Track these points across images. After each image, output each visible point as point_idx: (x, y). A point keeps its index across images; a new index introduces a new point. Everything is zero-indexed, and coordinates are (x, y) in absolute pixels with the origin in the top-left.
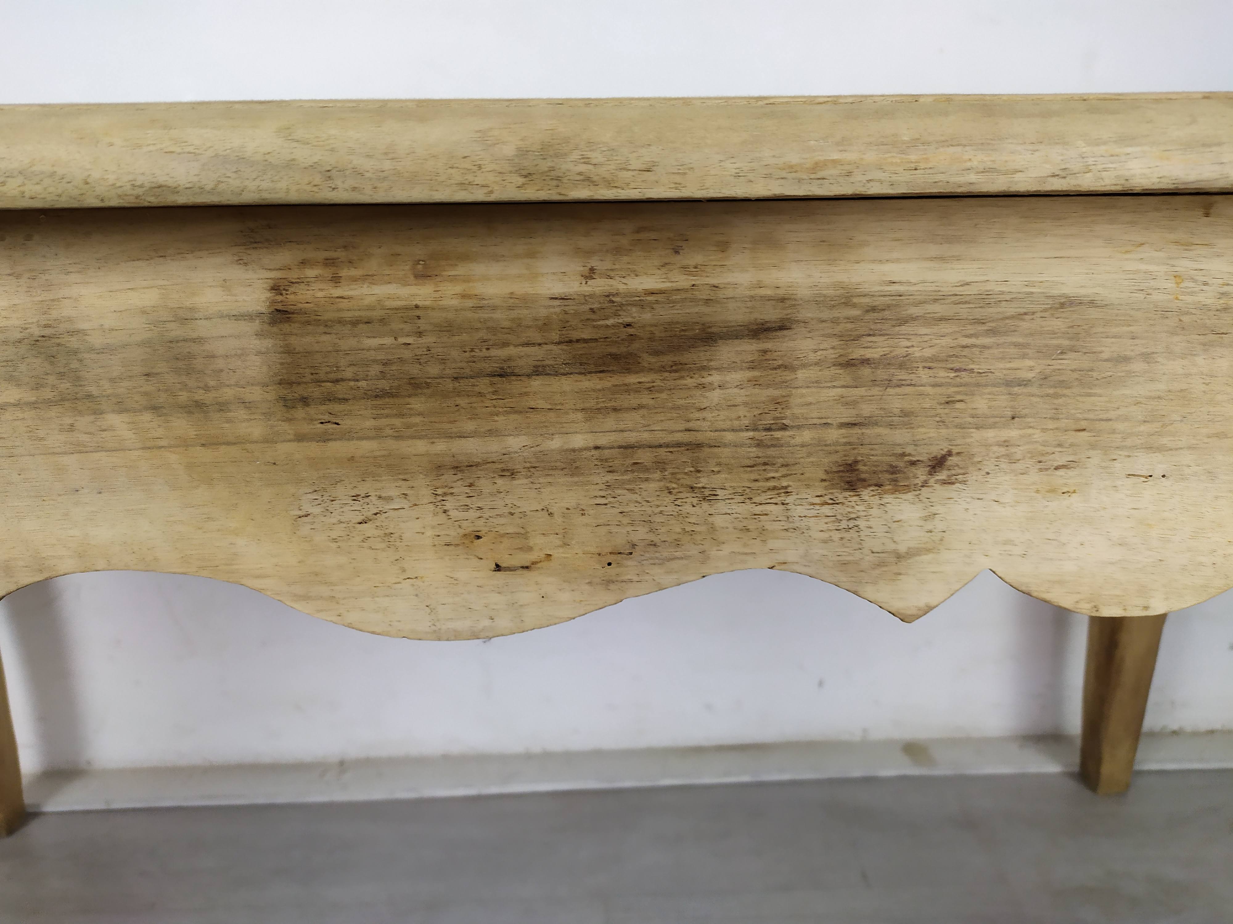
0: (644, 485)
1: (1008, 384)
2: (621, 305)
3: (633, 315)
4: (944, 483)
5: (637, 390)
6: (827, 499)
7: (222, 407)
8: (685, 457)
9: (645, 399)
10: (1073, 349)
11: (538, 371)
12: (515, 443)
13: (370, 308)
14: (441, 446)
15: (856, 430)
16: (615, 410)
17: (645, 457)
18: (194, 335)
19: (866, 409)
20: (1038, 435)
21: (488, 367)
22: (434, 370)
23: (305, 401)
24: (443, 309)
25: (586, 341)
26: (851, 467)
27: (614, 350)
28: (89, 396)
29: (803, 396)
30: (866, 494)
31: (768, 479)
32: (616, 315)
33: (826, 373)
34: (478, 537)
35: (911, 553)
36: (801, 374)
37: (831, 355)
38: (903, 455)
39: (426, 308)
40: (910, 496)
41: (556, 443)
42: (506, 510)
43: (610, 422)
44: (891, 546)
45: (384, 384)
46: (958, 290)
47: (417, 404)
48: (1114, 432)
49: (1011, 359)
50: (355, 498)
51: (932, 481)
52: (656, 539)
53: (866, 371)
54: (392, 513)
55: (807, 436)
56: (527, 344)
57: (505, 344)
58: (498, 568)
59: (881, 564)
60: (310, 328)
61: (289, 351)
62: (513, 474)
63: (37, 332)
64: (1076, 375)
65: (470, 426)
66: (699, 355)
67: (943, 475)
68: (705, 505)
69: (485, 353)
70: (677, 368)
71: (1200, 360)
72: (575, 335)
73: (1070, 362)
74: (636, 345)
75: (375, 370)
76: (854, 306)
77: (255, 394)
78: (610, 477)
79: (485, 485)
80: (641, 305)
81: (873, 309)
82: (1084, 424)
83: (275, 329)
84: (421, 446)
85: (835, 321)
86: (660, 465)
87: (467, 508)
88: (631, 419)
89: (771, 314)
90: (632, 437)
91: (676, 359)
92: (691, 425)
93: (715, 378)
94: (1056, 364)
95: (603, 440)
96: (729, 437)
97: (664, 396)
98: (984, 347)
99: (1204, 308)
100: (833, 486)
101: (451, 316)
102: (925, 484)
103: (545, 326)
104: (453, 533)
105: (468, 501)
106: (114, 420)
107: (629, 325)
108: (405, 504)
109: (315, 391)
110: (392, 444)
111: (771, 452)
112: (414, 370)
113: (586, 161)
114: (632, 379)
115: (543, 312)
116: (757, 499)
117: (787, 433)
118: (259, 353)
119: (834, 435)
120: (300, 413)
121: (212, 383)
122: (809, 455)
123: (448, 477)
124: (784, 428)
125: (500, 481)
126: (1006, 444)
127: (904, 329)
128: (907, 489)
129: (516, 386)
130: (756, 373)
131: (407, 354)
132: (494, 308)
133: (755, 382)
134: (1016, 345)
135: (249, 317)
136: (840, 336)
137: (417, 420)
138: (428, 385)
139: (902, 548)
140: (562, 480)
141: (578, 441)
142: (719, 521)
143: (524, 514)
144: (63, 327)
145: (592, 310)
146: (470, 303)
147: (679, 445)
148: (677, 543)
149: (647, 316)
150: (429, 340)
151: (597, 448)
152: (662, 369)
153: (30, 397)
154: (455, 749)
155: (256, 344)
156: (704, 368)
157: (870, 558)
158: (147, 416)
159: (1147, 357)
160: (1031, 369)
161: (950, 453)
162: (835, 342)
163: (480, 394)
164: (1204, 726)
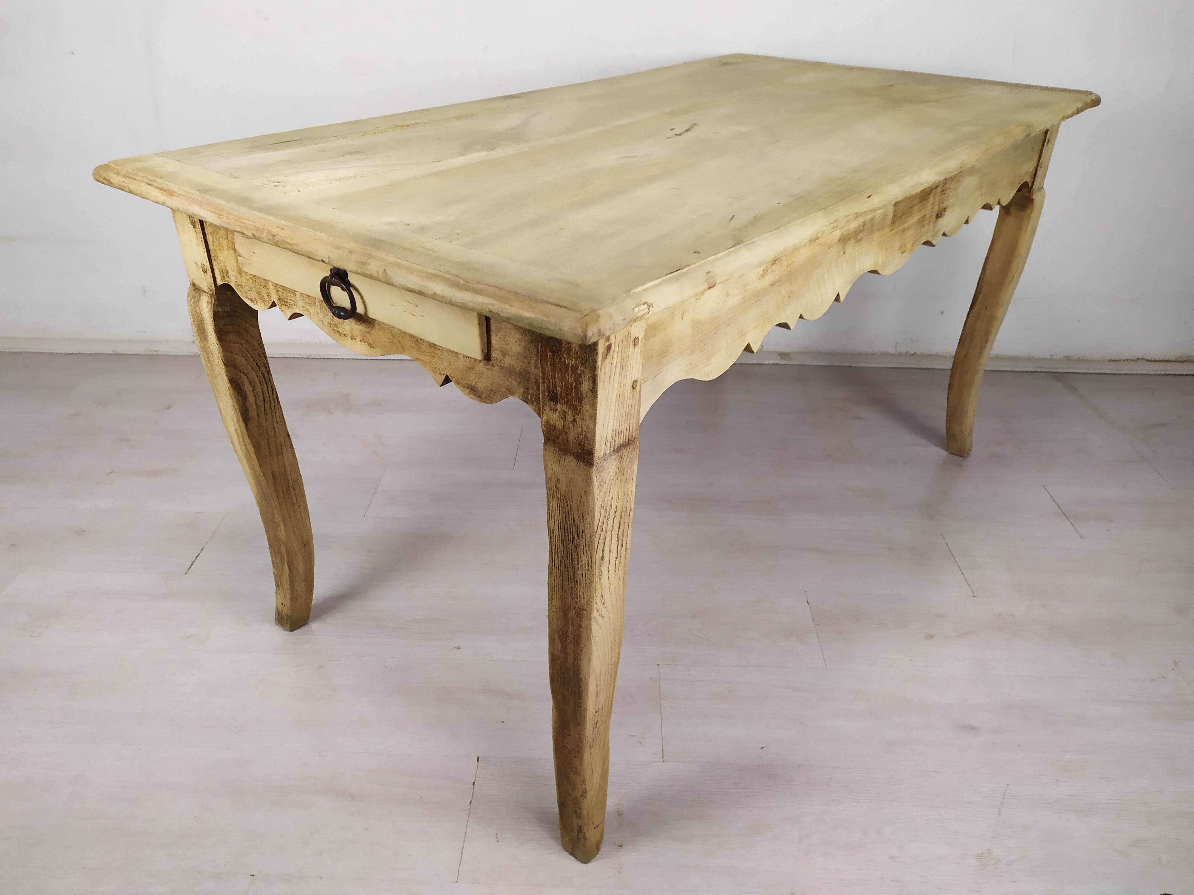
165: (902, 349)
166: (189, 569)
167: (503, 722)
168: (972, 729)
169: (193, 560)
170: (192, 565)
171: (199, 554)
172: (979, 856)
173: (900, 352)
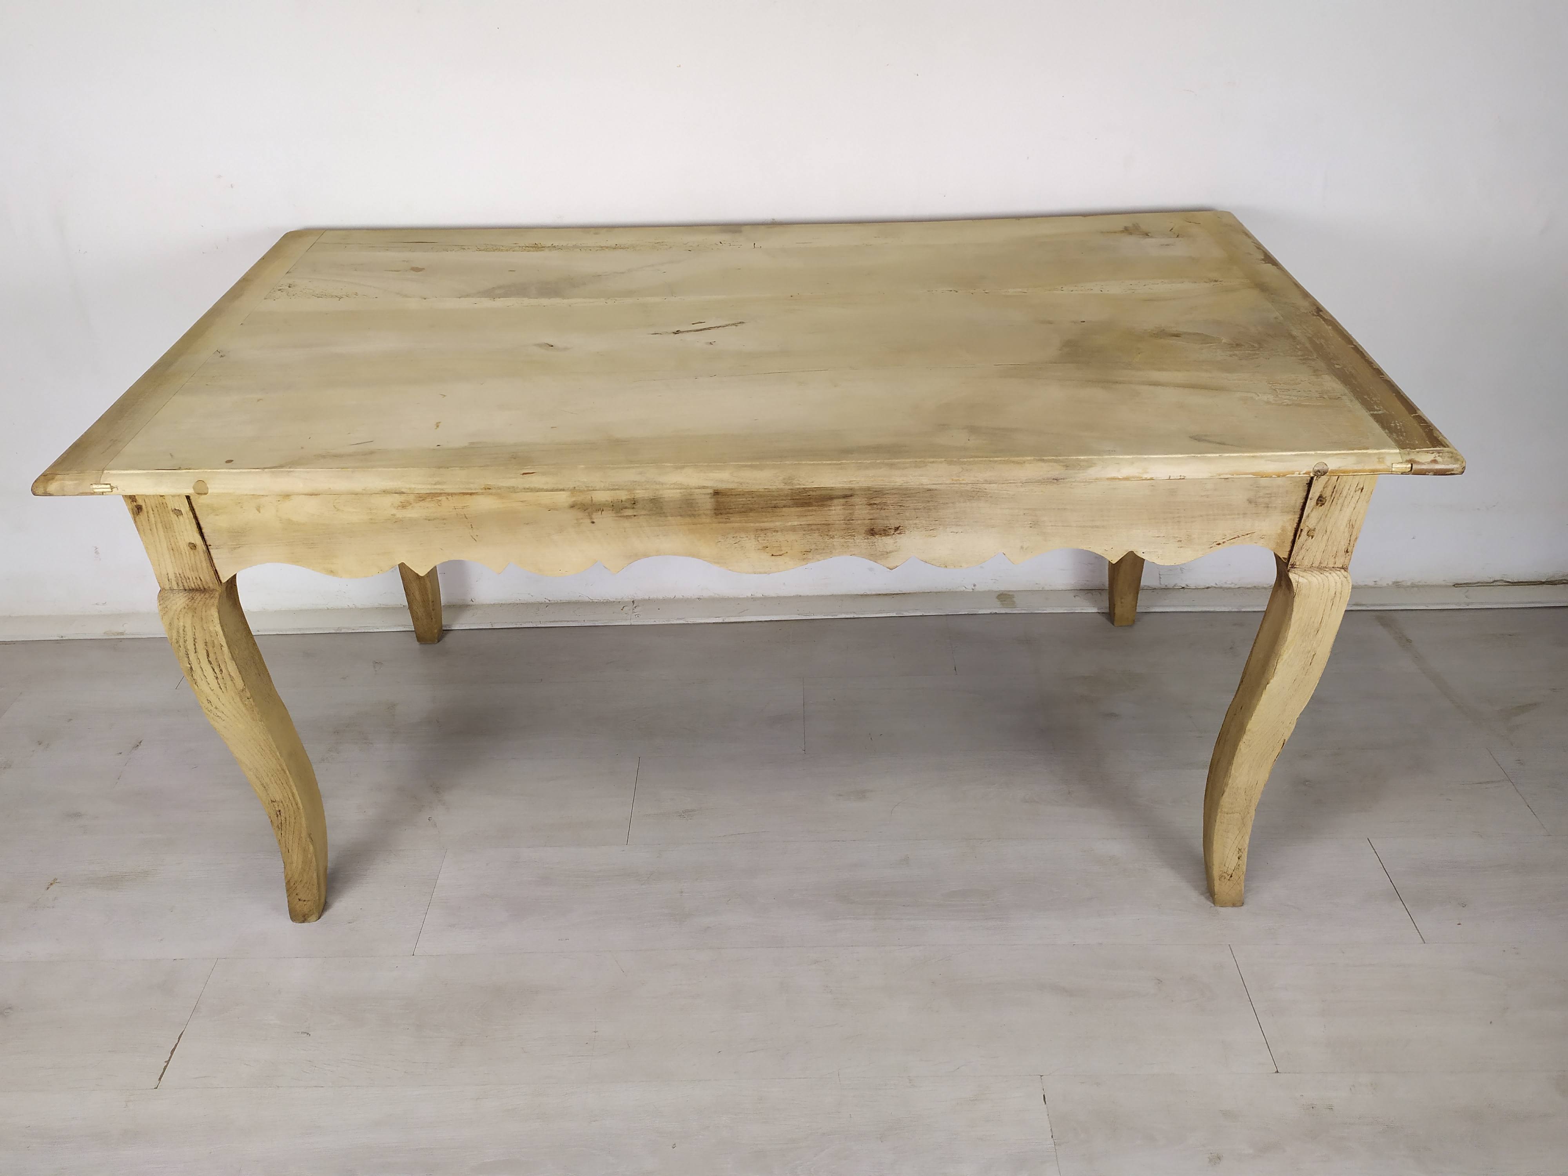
0: (814, 534)
1: (915, 509)
2: (807, 491)
3: (811, 493)
4: (899, 534)
5: (812, 511)
6: (866, 538)
7: (699, 515)
8: (826, 527)
9: (814, 513)
10: (932, 501)
11: (784, 507)
12: (778, 524)
13: (740, 492)
14: (757, 525)
15: (873, 520)
16: (806, 516)
17: (813, 527)
18: (693, 498)
19: (876, 516)
20: (924, 522)
21: (771, 506)
22: (756, 506)
23: (721, 514)
24: (759, 492)
25: (798, 499)
26: (872, 530)
27: (805, 501)
28: (664, 513)
29: (858, 512)
30: (877, 536)
31: (849, 533)
32: (806, 493)
33: (864, 507)
34: (767, 547)
35: (891, 552)
36: (857, 507)
37: (865, 502)
38: (887, 527)
39: (755, 492)
40: (889, 537)
41: (790, 524)
42: (775, 540)
43: (804, 519)
44: (885, 550)
45: (743, 510)
46: (899, 487)
47: (751, 514)
48: (945, 521)
49: (915, 503)
50: (733, 537)
51: (895, 533)
52: (817, 548)
53: (875, 506)
54: (743, 541)
55: (859, 522)
56: (782, 500)
57: (776, 500)
58: (772, 555)
59: (882, 555)
60: (724, 496)
61: (717, 502)
62: (777, 531)
63: (652, 498)
64: (933, 507)
65: (766, 520)
66: (829, 503)
67: (898, 532)
68: (831, 539)
69: (770, 502)
70: (822, 505)
71: (968, 504)
72: (794, 498)
73: (931, 504)
74: (811, 501)
75: (741, 506)
76: (871, 491)
77: (708, 512)
78: (804, 532)
79: (769, 534)
80: (813, 491)
81: (876, 491)
82: (937, 519)
83: (715, 497)
84: (752, 525)
85: (866, 494)
86: (818, 530)
87: (764, 540)
88: (809, 518)
89: (849, 493)
90: (811, 522)
91: (822, 503)
92: (827, 519)
93: (833, 508)
94: (928, 505)
95: (802, 523)
96: (838, 522)
97: (819, 512)
98: (907, 500)
99: (967, 491)
100: (868, 535)
101: (761, 493)
102: (893, 534)
103: (787, 495)
104: (760, 547)
105: (765, 538)
106: (670, 518)
107: (809, 495)
108: (747, 539)
109: (724, 511)
110: (744, 524)
111: (849, 526)
112: (751, 506)
113: (799, 481)
114: (810, 508)
115: (786, 492)
116: (846, 538)
117: (853, 521)
118: (710, 502)
119: (867, 522)
120: (720, 516)
121: (697, 509)
122: (860, 527)
123: (759, 532)
124: (853, 520)
125: (774, 533)
126: (916, 524)
127: (884, 496)
128: (889, 535)
129: (778, 510)
130: (844, 507)
131: (749, 502)
132: (773, 492)
133: (844, 509)
134: (916, 500)
135: (708, 494)
136: (866, 498)
137: (751, 518)
138: (755, 510)
139: (888, 551)
140: (791, 533)
141: (796, 523)
142: (835, 543)
143: (780, 542)
144: (659, 496)
145: (799, 492)
146: (766, 490)
147: (823, 524)
148: (824, 549)
149: (814, 493)
150: (755, 499)
151: (801, 525)
152: (818, 506)
153: (647, 513)
154: (706, 594)
155: (710, 500)
156: (830, 506)
157: (880, 553)
158: (679, 517)
159: (953, 503)
160: (921, 506)
161: (900, 526)
162: (866, 499)
163: (768, 512)
164: (1202, 584)
165: (1169, 582)
166: (160, 1079)
171: (176, 1046)
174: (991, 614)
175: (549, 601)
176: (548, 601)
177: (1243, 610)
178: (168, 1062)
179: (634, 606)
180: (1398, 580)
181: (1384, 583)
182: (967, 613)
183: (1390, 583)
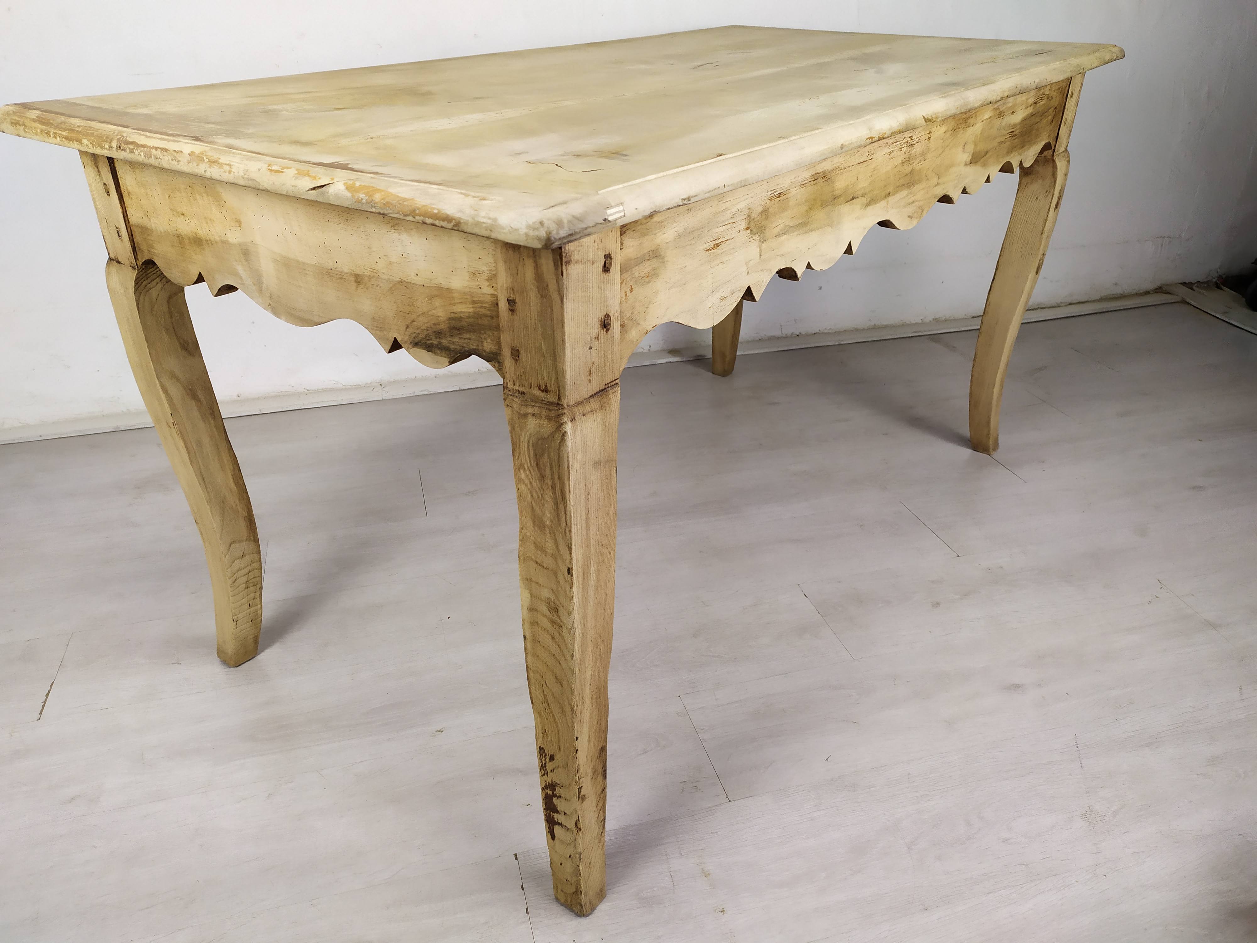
165: (788, 331)
166: (41, 713)
167: (529, 804)
168: (1016, 687)
169: (44, 701)
170: (43, 707)
171: (49, 691)
172: (1084, 816)
173: (786, 335)
174: (667, 363)
175: (308, 390)
176: (306, 391)
177: (842, 343)
178: (45, 702)
179: (382, 387)
180: (937, 317)
181: (927, 320)
182: (648, 364)
183: (932, 320)
